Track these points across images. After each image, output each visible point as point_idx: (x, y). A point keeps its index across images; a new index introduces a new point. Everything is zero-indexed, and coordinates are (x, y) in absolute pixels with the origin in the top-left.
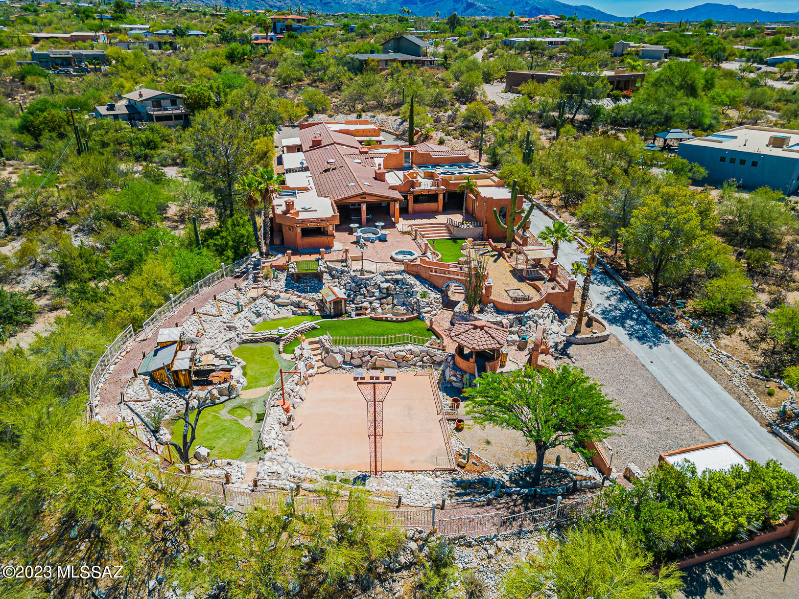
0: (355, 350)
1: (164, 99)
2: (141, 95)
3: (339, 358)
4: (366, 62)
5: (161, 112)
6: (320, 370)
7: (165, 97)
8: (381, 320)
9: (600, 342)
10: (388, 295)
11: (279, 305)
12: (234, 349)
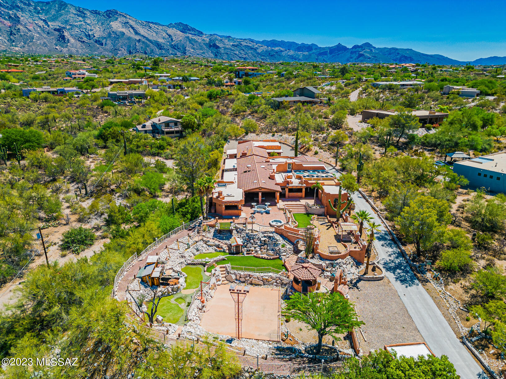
0: (242, 273)
1: (171, 122)
2: (159, 121)
3: (234, 277)
4: (282, 102)
5: (168, 130)
6: (224, 282)
7: (171, 121)
8: (259, 258)
9: (378, 280)
10: (265, 244)
11: (208, 246)
12: (183, 267)
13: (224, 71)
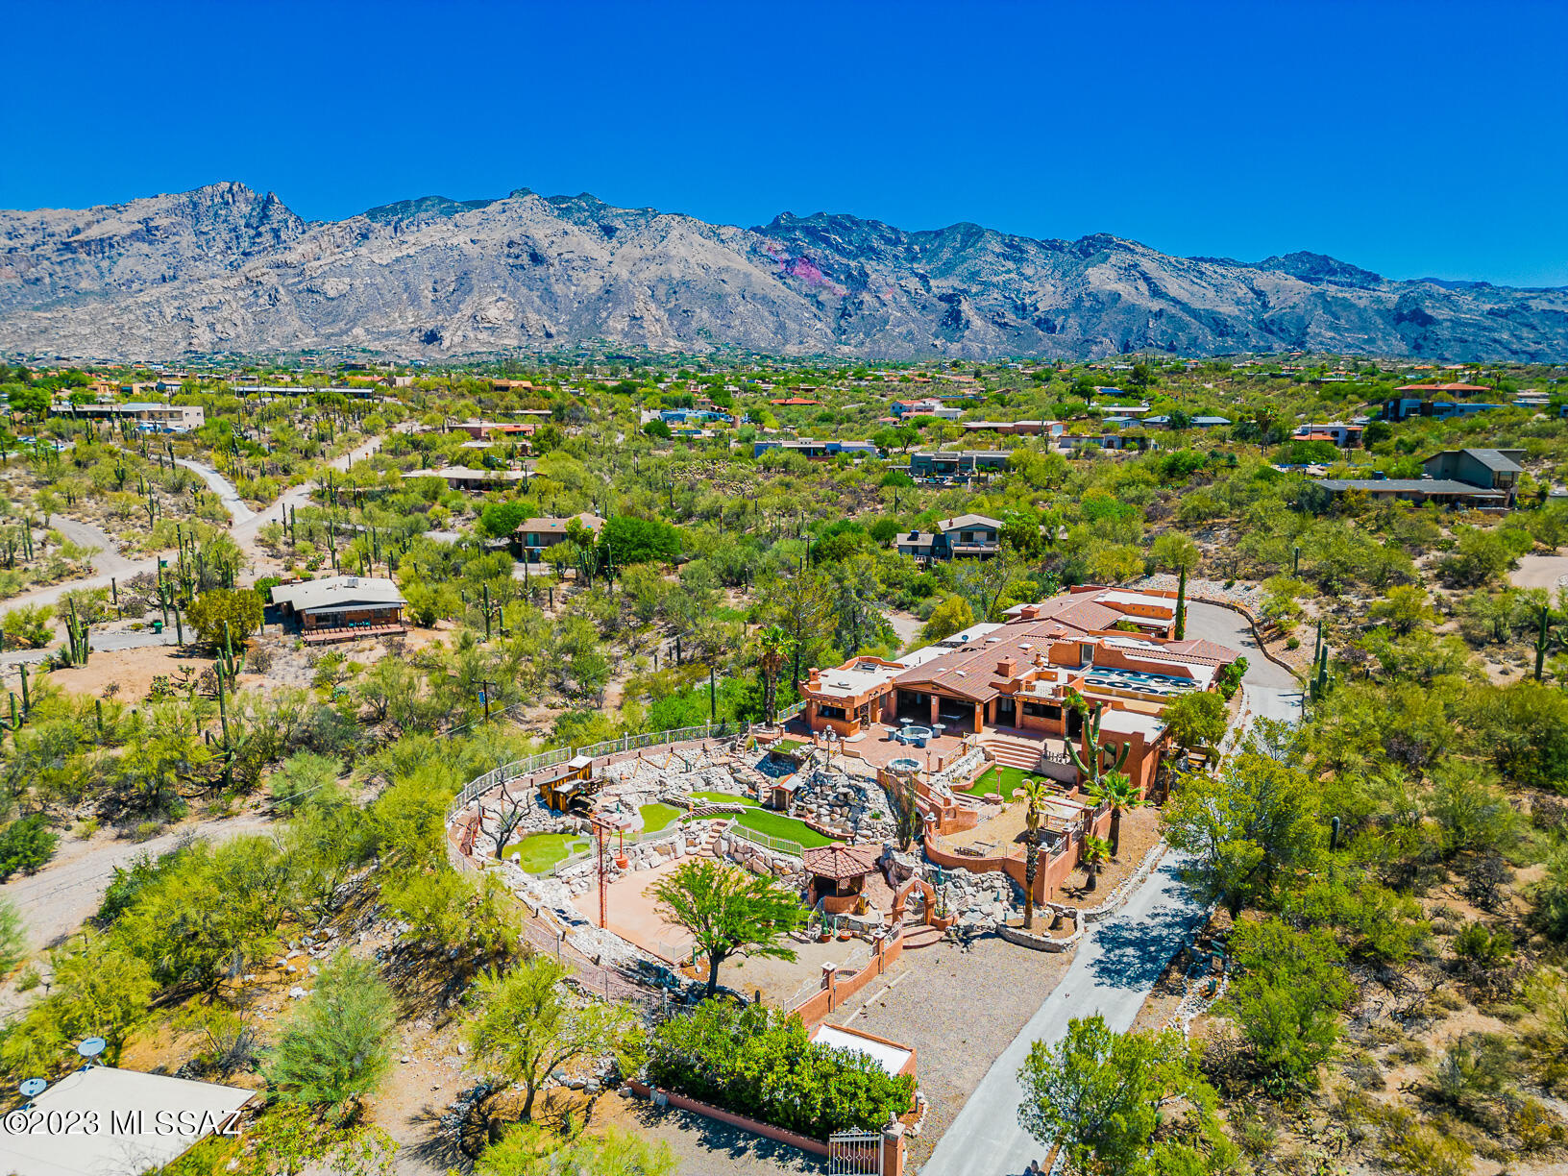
0: (741, 843)
1: (978, 530)
2: (951, 524)
3: (724, 846)
4: (1340, 494)
6: (702, 852)
7: (980, 528)
8: (820, 832)
10: (847, 804)
11: (735, 780)
12: (649, 803)
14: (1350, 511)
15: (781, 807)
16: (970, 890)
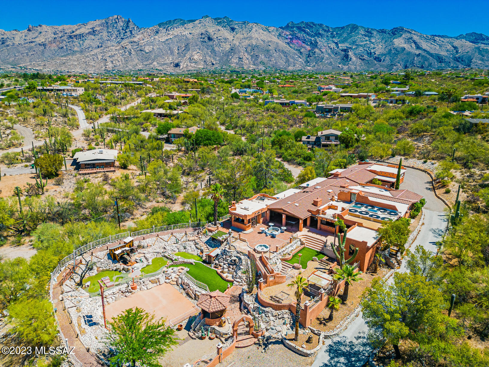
0: (186, 281)
1: (332, 136)
2: (322, 133)
3: (180, 281)
6: (172, 283)
8: (219, 275)
10: (235, 264)
11: (197, 248)
12: (158, 257)
13: (486, 85)
14: (480, 132)
15: (209, 263)
16: (272, 318)
